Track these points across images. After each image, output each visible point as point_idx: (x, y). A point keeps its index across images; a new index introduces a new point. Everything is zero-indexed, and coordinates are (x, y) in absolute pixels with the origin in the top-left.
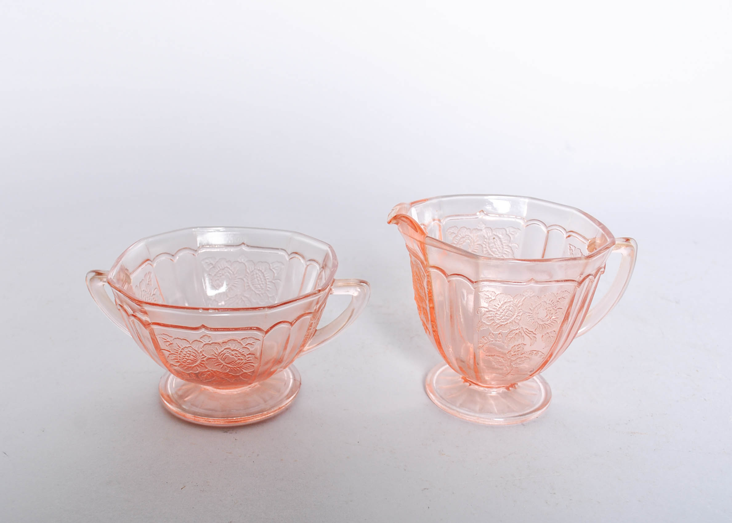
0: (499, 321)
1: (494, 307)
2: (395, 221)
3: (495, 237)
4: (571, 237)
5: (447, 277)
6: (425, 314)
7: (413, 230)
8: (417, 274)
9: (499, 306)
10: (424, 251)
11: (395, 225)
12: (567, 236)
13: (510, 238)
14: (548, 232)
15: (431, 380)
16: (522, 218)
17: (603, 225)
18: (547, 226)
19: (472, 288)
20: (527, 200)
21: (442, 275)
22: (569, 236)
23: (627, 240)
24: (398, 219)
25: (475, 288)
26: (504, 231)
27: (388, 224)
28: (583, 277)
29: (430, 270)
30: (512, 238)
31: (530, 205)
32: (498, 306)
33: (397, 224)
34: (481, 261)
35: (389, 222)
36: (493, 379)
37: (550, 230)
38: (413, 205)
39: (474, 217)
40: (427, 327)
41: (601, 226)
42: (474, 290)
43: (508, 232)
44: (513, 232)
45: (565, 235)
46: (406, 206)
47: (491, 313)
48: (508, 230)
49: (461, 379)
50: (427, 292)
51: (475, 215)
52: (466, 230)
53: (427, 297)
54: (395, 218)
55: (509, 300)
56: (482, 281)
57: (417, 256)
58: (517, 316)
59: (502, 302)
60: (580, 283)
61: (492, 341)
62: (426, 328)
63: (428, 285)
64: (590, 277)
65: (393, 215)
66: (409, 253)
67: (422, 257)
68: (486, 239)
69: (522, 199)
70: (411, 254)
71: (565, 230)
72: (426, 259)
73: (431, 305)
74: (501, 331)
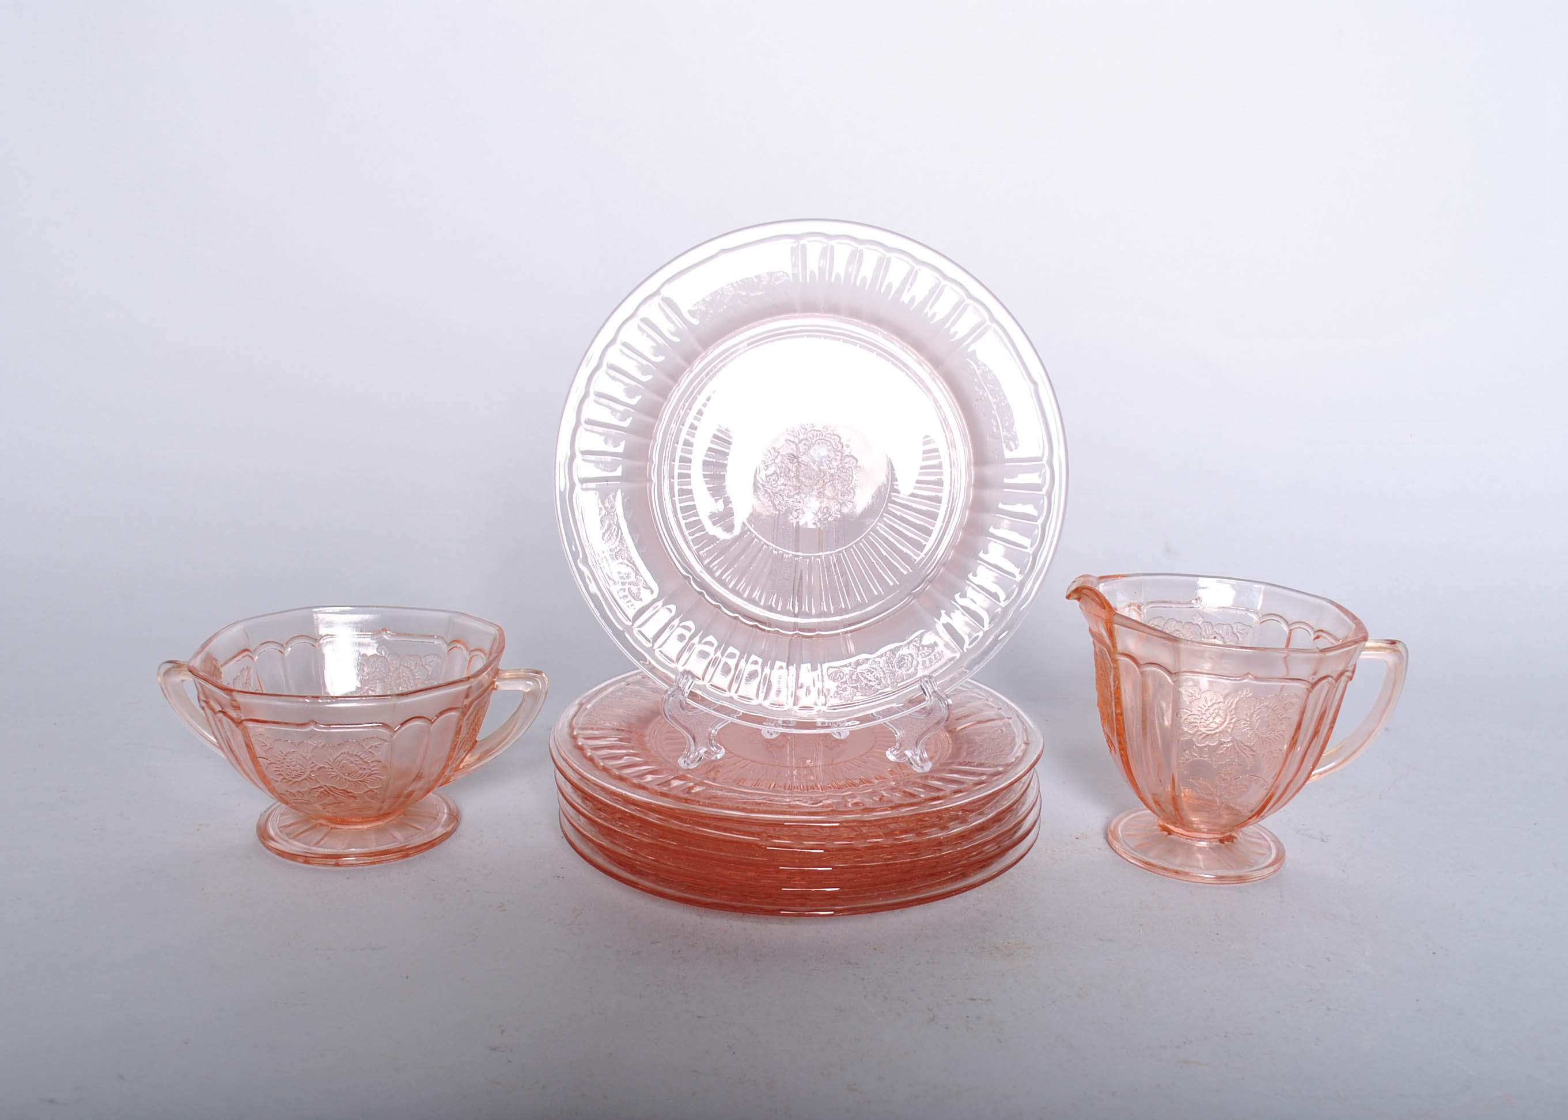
0: (1206, 729)
1: (1199, 709)
2: (1076, 596)
3: (1216, 635)
4: (1320, 639)
5: (1139, 667)
6: (1110, 723)
7: (1099, 607)
8: (1101, 668)
9: (1205, 708)
10: (1111, 633)
11: (1076, 601)
12: (1315, 636)
13: (1238, 639)
14: (1291, 631)
15: (1116, 827)
16: (1256, 613)
17: (1359, 620)
18: (1290, 623)
19: (1170, 681)
20: (1263, 587)
21: (1135, 666)
22: (1318, 637)
23: (1393, 642)
24: (1081, 592)
25: (1174, 682)
26: (1230, 628)
27: (1065, 599)
28: (1316, 678)
29: (1119, 658)
30: (1240, 639)
31: (1265, 594)
32: (1203, 707)
33: (1079, 599)
34: (1182, 646)
35: (1068, 597)
36: (1202, 822)
37: (1294, 629)
38: (1102, 580)
39: (1189, 606)
40: (1112, 743)
41: (1356, 621)
42: (1173, 684)
43: (1235, 630)
44: (1242, 630)
45: (1313, 637)
46: (1091, 579)
47: (1195, 717)
48: (1235, 627)
49: (1156, 827)
50: (1113, 692)
51: (1190, 603)
52: (1175, 622)
53: (1113, 698)
54: (1076, 591)
55: (1218, 701)
56: (1183, 672)
57: (1102, 642)
58: (1228, 724)
59: (1210, 704)
60: (1314, 685)
61: (1196, 757)
62: (1110, 743)
63: (1114, 682)
64: (1330, 679)
65: (1074, 587)
66: (1091, 639)
67: (1108, 642)
68: (1204, 637)
69: (1256, 586)
70: (1095, 641)
71: (1312, 628)
72: (1114, 646)
73: (1118, 711)
74: (1207, 743)
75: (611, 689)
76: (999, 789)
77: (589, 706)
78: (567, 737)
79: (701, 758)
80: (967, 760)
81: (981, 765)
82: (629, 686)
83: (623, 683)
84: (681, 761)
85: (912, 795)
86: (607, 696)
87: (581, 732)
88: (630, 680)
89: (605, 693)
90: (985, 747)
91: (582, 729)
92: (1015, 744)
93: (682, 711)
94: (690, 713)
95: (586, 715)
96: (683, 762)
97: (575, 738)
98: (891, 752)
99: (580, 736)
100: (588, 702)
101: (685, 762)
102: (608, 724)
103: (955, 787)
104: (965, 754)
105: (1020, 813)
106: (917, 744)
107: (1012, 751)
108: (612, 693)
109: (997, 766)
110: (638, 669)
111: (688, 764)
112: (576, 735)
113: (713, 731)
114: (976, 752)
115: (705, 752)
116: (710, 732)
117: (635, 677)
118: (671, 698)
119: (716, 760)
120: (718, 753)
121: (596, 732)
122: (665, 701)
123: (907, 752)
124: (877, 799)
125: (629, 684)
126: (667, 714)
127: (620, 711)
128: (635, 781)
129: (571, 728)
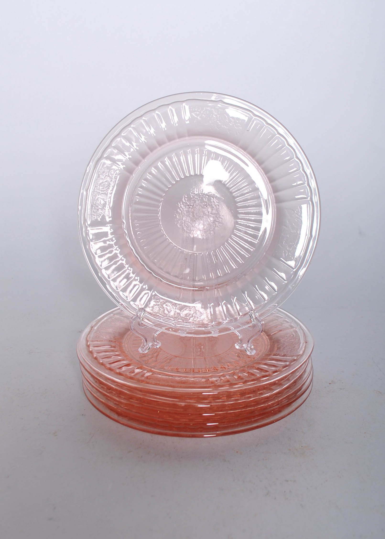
75: (105, 319)
76: (295, 370)
77: (96, 328)
78: (85, 346)
79: (149, 348)
80: (278, 353)
81: (284, 355)
82: (114, 316)
83: (112, 315)
84: (140, 350)
85: (252, 374)
86: (104, 322)
87: (91, 343)
88: (115, 312)
89: (103, 320)
90: (286, 345)
91: (92, 341)
92: (301, 343)
93: (139, 326)
94: (143, 328)
95: (94, 333)
96: (141, 350)
97: (88, 346)
98: (237, 345)
99: (91, 345)
100: (95, 325)
101: (142, 350)
102: (104, 338)
103: (273, 369)
104: (276, 349)
105: (304, 379)
106: (248, 342)
107: (299, 347)
108: (107, 320)
109: (293, 356)
110: (118, 307)
111: (143, 351)
112: (89, 344)
113: (155, 335)
114: (282, 348)
115: (152, 345)
116: (154, 335)
117: (118, 311)
118: (134, 321)
119: (157, 349)
120: (157, 345)
121: (99, 343)
122: (131, 323)
123: (244, 345)
124: (236, 377)
125: (114, 315)
126: (132, 329)
127: (110, 330)
128: (118, 371)
129: (87, 341)
